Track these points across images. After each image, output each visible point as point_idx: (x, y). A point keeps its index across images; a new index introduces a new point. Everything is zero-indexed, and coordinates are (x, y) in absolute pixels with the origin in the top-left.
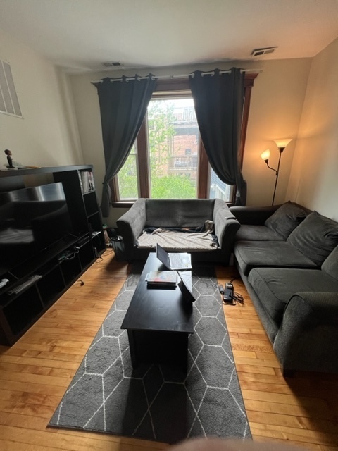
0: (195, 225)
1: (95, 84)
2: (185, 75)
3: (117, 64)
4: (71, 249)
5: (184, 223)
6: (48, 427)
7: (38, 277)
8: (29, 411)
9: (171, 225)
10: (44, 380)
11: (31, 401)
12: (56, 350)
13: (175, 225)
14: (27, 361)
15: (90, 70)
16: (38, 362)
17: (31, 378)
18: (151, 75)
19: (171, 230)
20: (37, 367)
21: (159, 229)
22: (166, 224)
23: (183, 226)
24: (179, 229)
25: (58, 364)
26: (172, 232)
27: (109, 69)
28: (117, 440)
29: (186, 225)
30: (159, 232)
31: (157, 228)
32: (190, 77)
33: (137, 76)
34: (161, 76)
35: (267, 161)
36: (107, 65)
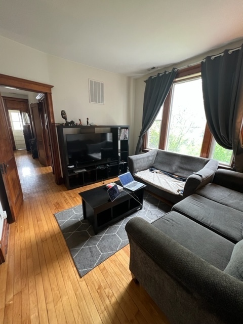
0: (184, 176)
1: (145, 81)
2: (199, 62)
3: (154, 68)
4: (105, 165)
5: (177, 172)
6: (54, 214)
7: (85, 170)
8: (55, 208)
9: (167, 170)
10: (65, 204)
11: (57, 206)
12: (75, 199)
13: (170, 171)
14: (67, 197)
15: (143, 74)
16: (68, 198)
17: (63, 201)
18: (174, 69)
19: (165, 174)
20: (67, 199)
21: (158, 171)
22: (164, 169)
23: (175, 174)
24: (171, 175)
25: (71, 202)
26: (165, 176)
27: (150, 72)
28: (60, 231)
29: (177, 174)
30: (157, 173)
31: (158, 169)
32: (202, 62)
33: (166, 72)
34: (181, 68)
36: (149, 70)
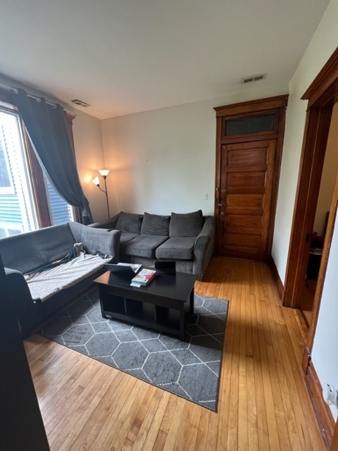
0: (64, 254)
6: (216, 412)
13: (41, 263)
24: (48, 265)
35: (98, 185)
